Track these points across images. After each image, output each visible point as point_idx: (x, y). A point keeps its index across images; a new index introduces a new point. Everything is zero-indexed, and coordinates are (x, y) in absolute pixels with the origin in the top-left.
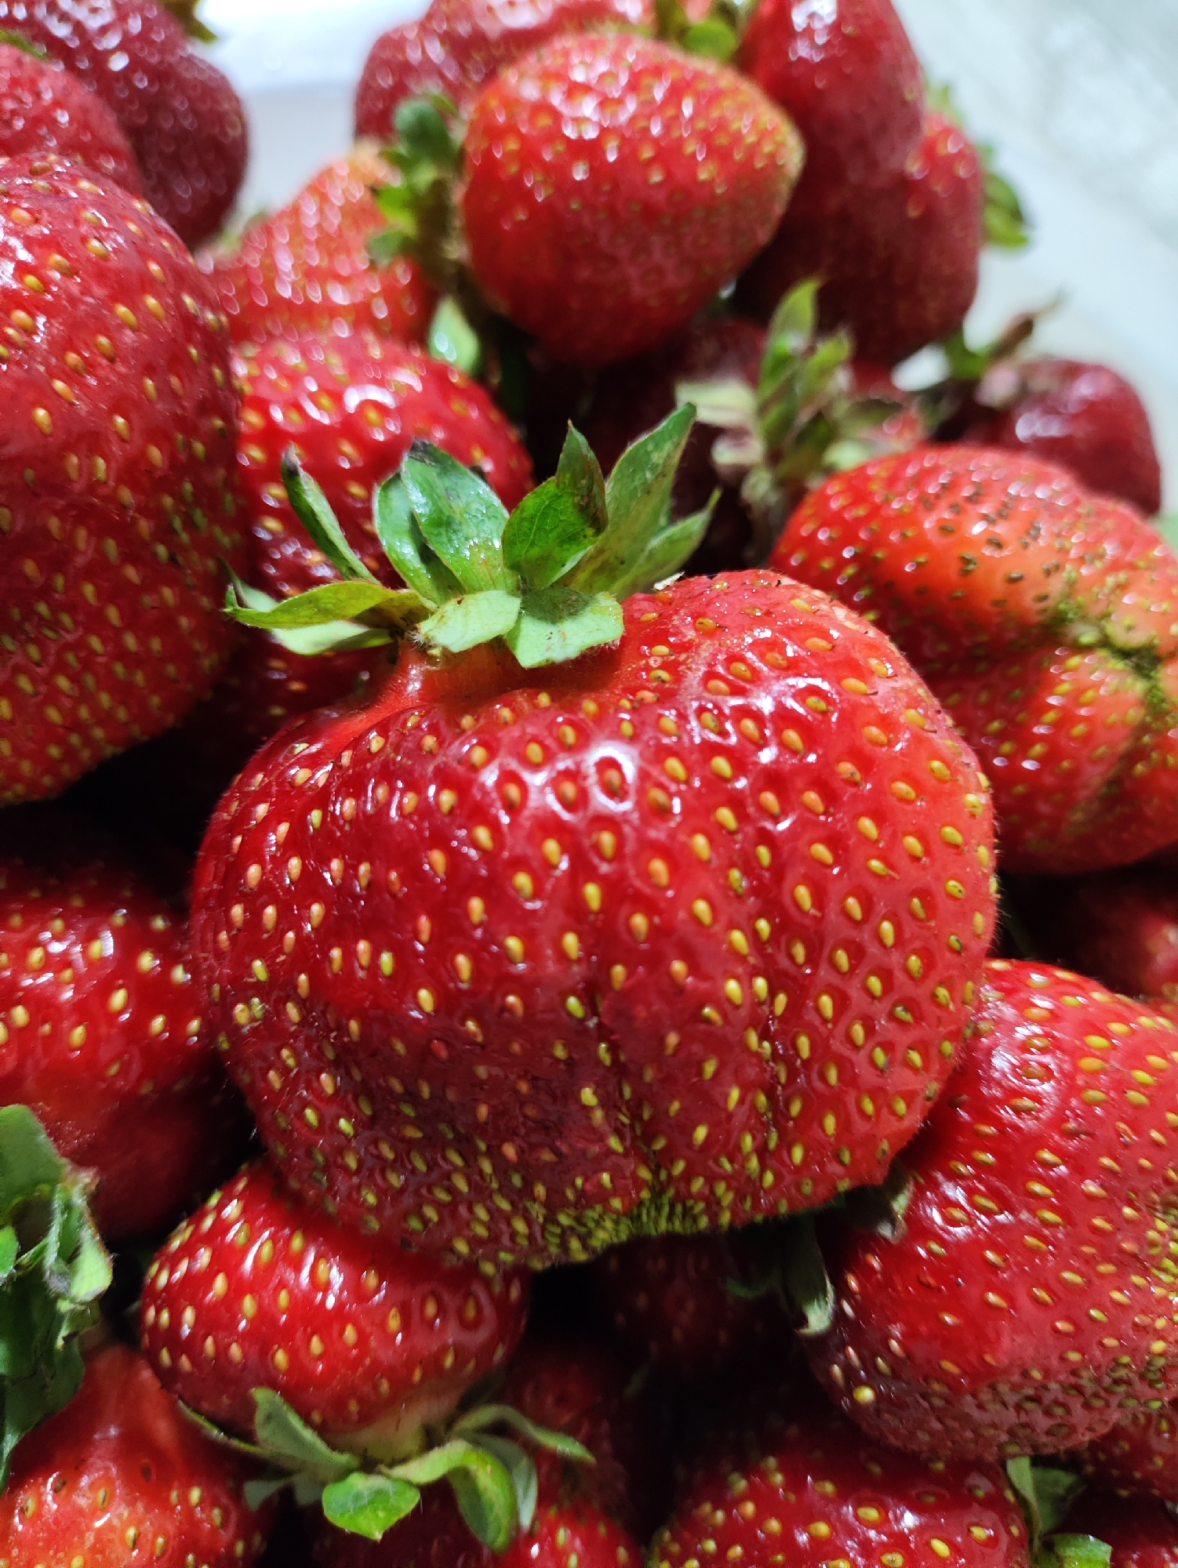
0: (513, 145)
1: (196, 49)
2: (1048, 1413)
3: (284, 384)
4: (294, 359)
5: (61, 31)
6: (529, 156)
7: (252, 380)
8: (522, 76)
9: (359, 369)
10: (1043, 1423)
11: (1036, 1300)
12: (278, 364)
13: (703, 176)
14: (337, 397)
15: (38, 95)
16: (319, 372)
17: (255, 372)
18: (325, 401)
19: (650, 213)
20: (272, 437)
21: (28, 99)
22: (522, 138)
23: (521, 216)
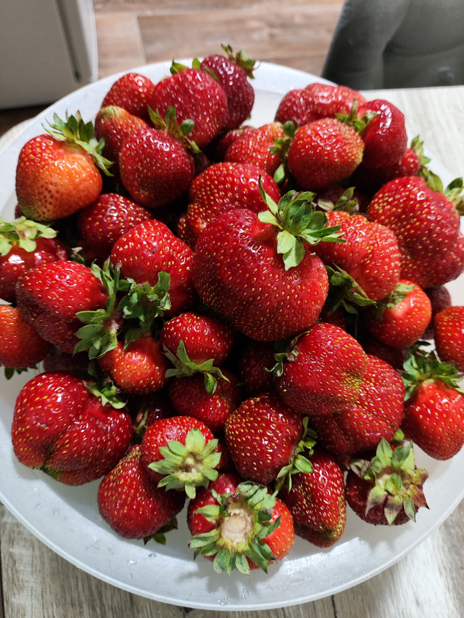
0: (301, 142)
1: (248, 79)
2: (317, 404)
3: (238, 174)
4: (241, 169)
5: (221, 72)
6: (304, 146)
7: (233, 171)
8: (309, 128)
9: (253, 175)
10: (316, 406)
11: (317, 376)
12: (238, 169)
13: (336, 160)
14: (248, 180)
15: (214, 91)
16: (245, 173)
17: (234, 169)
18: (245, 179)
19: (323, 164)
20: (233, 183)
21: (212, 92)
22: (304, 141)
23: (298, 156)
